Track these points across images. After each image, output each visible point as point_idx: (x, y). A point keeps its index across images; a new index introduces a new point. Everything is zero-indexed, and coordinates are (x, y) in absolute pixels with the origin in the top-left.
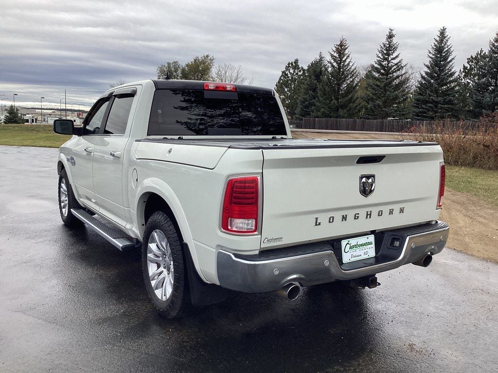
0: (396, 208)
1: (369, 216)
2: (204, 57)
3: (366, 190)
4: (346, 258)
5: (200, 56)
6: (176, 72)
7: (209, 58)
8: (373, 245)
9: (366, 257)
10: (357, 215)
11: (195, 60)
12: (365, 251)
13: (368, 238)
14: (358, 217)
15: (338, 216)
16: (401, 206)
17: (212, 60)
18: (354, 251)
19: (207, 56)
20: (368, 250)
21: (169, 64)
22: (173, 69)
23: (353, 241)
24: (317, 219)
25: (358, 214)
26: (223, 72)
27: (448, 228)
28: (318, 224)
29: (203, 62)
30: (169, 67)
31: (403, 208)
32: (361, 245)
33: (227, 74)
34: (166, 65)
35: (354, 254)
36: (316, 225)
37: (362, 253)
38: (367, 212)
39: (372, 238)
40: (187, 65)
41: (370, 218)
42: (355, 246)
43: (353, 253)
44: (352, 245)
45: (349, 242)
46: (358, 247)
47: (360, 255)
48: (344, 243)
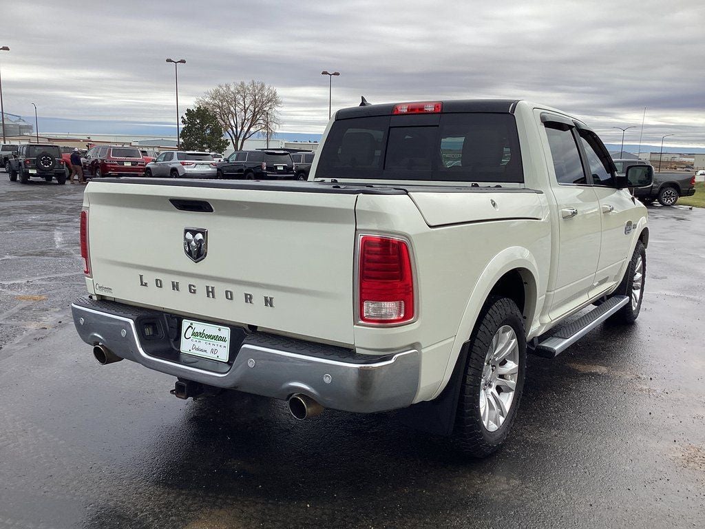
1: (211, 294)
4: (185, 346)
8: (227, 344)
9: (213, 357)
10: (192, 287)
12: (214, 347)
13: (220, 329)
14: (195, 292)
15: (167, 281)
16: (269, 294)
18: (198, 341)
20: (218, 348)
23: (199, 327)
24: (141, 276)
25: (194, 286)
28: (144, 284)
31: (271, 299)
32: (209, 337)
35: (197, 345)
36: (142, 284)
37: (209, 349)
38: (207, 287)
39: (226, 332)
41: (214, 297)
42: (201, 335)
43: (195, 343)
44: (195, 331)
45: (192, 324)
46: (204, 338)
47: (205, 351)
48: (185, 324)
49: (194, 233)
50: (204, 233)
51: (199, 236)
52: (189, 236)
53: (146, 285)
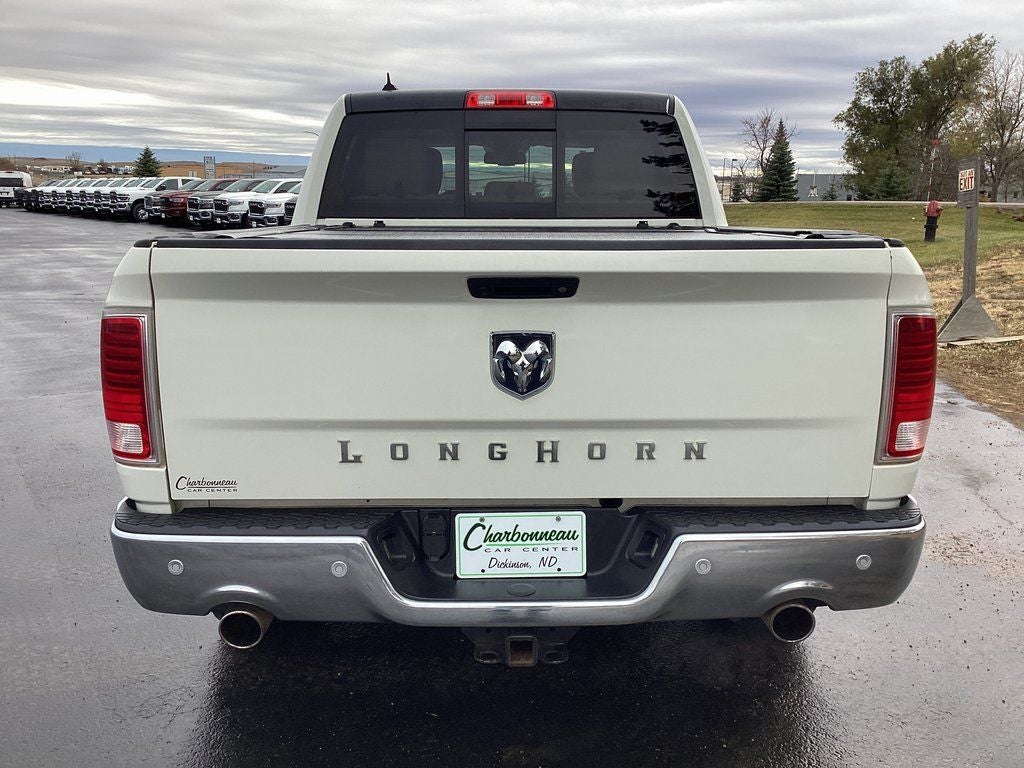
1: (548, 456)
2: (969, 40)
4: (469, 564)
5: (960, 40)
6: (898, 79)
7: (983, 41)
8: (581, 542)
9: (551, 572)
10: (498, 449)
11: (946, 50)
12: (545, 554)
13: (558, 519)
14: (503, 456)
15: (424, 446)
16: (692, 437)
17: (989, 46)
18: (502, 549)
19: (979, 38)
20: (558, 554)
21: (883, 64)
22: (892, 75)
23: (501, 522)
24: (344, 445)
25: (503, 446)
26: (1002, 72)
27: (918, 527)
28: (351, 458)
29: (967, 52)
30: (883, 71)
31: (701, 446)
32: (532, 536)
33: (1011, 76)
34: (877, 68)
35: (502, 557)
36: (345, 460)
37: (533, 559)
38: (540, 444)
39: (576, 522)
40: (926, 64)
41: (554, 460)
42: (510, 536)
43: (496, 555)
44: (493, 531)
45: (482, 520)
46: (520, 541)
47: (526, 565)
48: (463, 522)
50: (547, 339)
51: (536, 347)
52: (508, 347)
53: (357, 459)
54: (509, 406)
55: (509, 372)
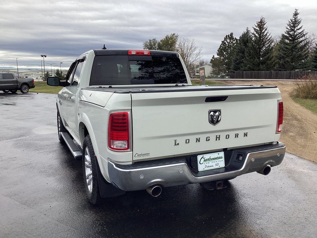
0: (241, 133)
1: (218, 139)
2: (172, 35)
3: (214, 120)
4: (201, 168)
5: (170, 34)
6: (154, 45)
7: (175, 35)
8: (223, 159)
9: (218, 167)
10: (208, 138)
11: (166, 37)
12: (217, 163)
13: (219, 154)
14: (209, 140)
15: (193, 139)
16: (245, 131)
17: (177, 36)
18: (207, 163)
19: (174, 34)
20: (219, 162)
21: (150, 40)
22: (153, 44)
23: (207, 156)
24: (176, 141)
25: (209, 137)
26: (183, 44)
27: (285, 147)
28: (177, 144)
29: (171, 38)
30: (150, 43)
31: (247, 133)
32: (213, 159)
33: (185, 45)
34: (149, 41)
35: (208, 165)
36: (175, 145)
37: (214, 164)
38: (217, 136)
39: (222, 154)
40: (161, 41)
41: (219, 140)
42: (209, 160)
43: (206, 165)
44: (205, 159)
45: (203, 156)
46: (211, 161)
47: (213, 166)
48: (199, 157)
49: (215, 112)
50: (220, 111)
52: (212, 113)
53: (178, 144)
54: (211, 127)
55: (212, 119)
